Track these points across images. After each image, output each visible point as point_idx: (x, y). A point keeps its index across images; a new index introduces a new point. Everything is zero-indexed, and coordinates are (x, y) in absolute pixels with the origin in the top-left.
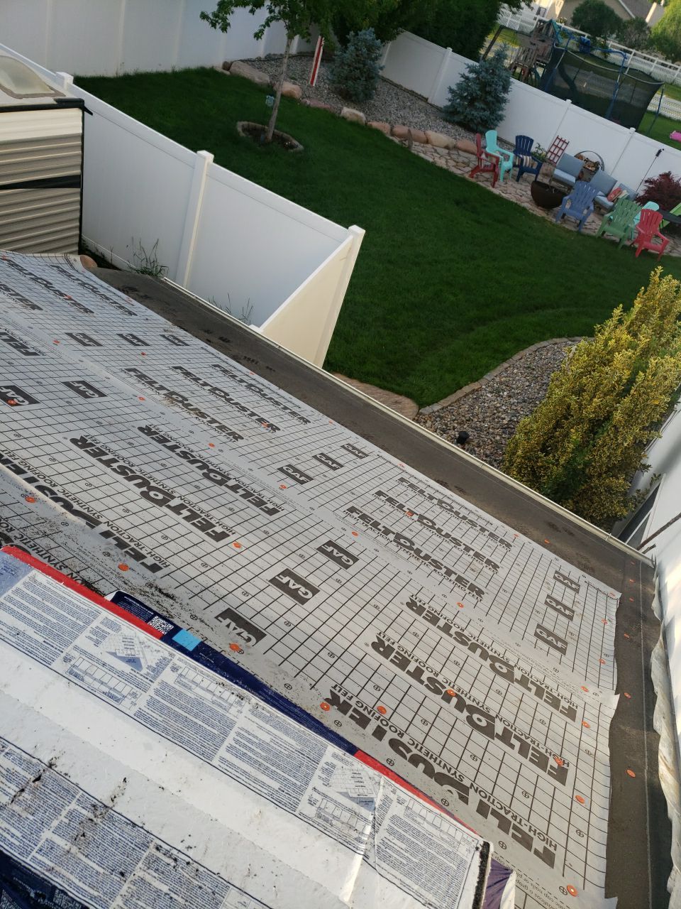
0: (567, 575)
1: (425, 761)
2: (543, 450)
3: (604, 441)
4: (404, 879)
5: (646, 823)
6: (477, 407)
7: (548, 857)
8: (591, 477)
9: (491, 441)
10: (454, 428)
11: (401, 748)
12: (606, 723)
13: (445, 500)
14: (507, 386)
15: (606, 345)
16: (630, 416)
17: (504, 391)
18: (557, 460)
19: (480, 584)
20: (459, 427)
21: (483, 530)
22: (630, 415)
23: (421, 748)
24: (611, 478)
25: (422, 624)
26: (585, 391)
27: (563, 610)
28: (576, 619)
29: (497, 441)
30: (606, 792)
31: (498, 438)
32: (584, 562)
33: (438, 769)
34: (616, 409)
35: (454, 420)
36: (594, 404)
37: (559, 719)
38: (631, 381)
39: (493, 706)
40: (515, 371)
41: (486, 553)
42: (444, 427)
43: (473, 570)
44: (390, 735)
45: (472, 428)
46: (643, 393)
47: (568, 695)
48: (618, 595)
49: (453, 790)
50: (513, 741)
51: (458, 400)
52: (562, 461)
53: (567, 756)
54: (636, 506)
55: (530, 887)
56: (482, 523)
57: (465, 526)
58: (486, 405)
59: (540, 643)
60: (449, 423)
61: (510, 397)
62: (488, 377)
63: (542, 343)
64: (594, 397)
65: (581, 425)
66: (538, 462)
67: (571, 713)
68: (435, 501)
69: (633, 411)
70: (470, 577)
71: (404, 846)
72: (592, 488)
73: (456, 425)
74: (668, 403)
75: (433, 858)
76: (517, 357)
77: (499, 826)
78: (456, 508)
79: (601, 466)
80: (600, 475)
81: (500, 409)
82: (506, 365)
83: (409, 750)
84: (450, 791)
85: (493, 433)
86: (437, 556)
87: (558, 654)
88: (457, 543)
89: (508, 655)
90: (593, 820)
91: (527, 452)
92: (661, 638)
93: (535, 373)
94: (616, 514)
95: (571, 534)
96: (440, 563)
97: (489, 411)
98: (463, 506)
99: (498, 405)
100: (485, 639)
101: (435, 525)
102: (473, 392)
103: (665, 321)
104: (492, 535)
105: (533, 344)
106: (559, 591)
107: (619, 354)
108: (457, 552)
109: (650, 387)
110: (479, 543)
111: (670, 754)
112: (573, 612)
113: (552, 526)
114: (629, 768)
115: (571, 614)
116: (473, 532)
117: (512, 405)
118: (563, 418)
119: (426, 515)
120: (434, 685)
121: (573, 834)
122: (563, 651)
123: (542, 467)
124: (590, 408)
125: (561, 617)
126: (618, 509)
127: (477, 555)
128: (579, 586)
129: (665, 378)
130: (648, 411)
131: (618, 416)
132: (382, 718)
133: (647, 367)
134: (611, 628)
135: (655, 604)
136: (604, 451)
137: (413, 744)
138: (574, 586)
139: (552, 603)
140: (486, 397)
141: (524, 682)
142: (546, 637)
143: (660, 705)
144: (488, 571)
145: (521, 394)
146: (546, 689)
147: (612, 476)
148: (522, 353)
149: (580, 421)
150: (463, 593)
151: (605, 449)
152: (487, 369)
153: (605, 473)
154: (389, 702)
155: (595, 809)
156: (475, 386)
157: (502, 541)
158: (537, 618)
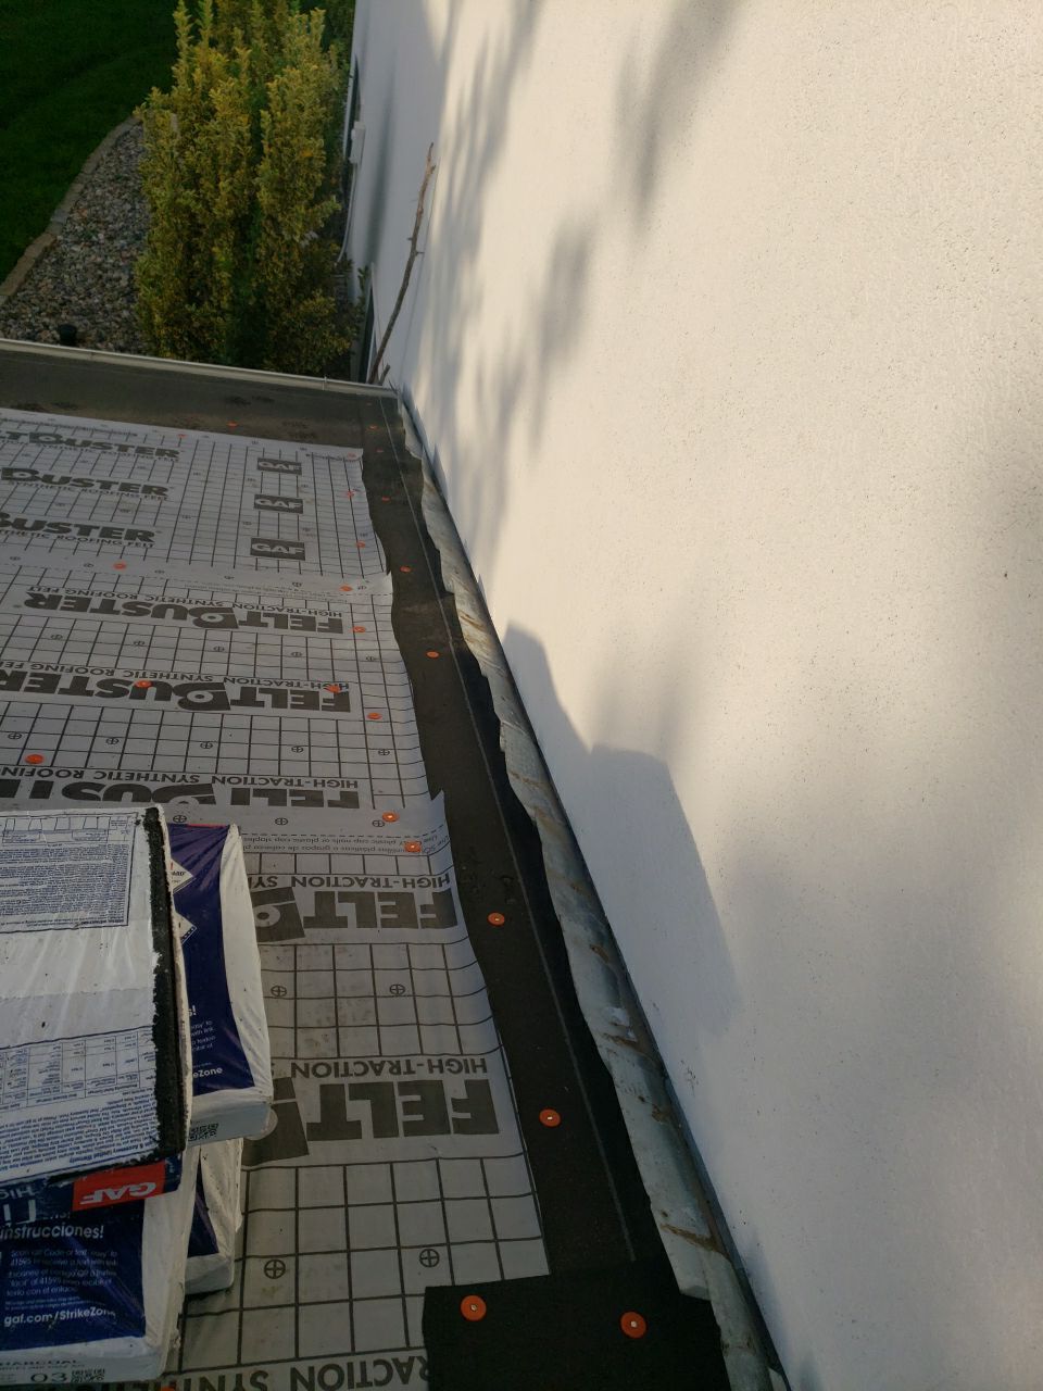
0: (277, 457)
1: (129, 788)
2: (191, 299)
3: (267, 248)
4: (29, 918)
5: (464, 698)
6: (66, 276)
7: (349, 800)
8: (278, 313)
9: (117, 322)
10: (46, 326)
11: (84, 791)
12: (385, 615)
13: (42, 430)
14: (98, 222)
15: (192, 84)
16: (282, 191)
17: (95, 232)
18: (219, 307)
19: (143, 523)
20: (53, 321)
21: (123, 448)
22: (281, 188)
23: (119, 774)
24: (305, 302)
25: (61, 619)
26: (199, 176)
27: (284, 505)
28: (308, 509)
29: (126, 320)
30: (407, 691)
31: (125, 314)
32: (297, 431)
33: (153, 786)
34: (258, 189)
35: (40, 312)
36: (223, 193)
37: (319, 642)
38: (257, 133)
39: (215, 670)
40: (99, 192)
41: (140, 479)
42: (28, 330)
43: (124, 510)
44: (60, 784)
45: (75, 314)
46: (282, 144)
47: (324, 606)
48: (359, 453)
49: (188, 798)
50: (259, 697)
51: (29, 276)
52: (225, 305)
53: (342, 677)
54: (358, 328)
55: (333, 845)
56: (122, 440)
57: (90, 455)
58: (78, 267)
59: (263, 561)
60: (33, 321)
61: (110, 239)
62: (58, 218)
63: (118, 128)
64: (218, 181)
65: (223, 235)
66: (191, 322)
67: (335, 626)
68: (25, 439)
69: (282, 181)
70: (124, 522)
71: (17, 880)
72: (287, 328)
73: (47, 320)
74: (324, 149)
75: (69, 870)
76: (89, 167)
77: (271, 803)
78: (66, 435)
79: (282, 289)
80: (288, 304)
81: (106, 266)
82: (78, 187)
83: (98, 787)
84: (184, 802)
85: (114, 309)
86: (57, 515)
87: (294, 564)
88: (85, 484)
89: (218, 597)
90: (398, 729)
91: (168, 313)
92: (426, 479)
93: (131, 184)
94: (336, 352)
95: (267, 400)
96: (64, 524)
97: (88, 275)
98: (77, 428)
99: (99, 260)
100: (176, 593)
101: (37, 472)
102: (46, 252)
103: (275, 17)
104: (141, 450)
105: (105, 136)
106: (271, 484)
107: (216, 91)
108: (89, 497)
109: (286, 131)
110: (125, 470)
111: (474, 610)
112: (301, 501)
113: (236, 401)
114: (430, 650)
115: (298, 505)
116: (107, 460)
117: (119, 251)
118: (192, 233)
119: (16, 465)
120: (113, 689)
121: (375, 757)
122: (301, 557)
123: (201, 327)
124: (221, 202)
125: (284, 516)
126: (335, 343)
127: (125, 487)
128: (299, 464)
129: (301, 109)
130: (303, 172)
131: (264, 197)
132: (38, 769)
133: (270, 101)
134: (361, 500)
135: (410, 442)
136: (275, 264)
137: (104, 775)
138: (291, 468)
139: (265, 502)
140: (73, 255)
141: (254, 619)
142: (269, 550)
143: (447, 558)
144: (151, 502)
145: (127, 228)
146: (289, 614)
147: (306, 298)
148: (96, 157)
149: (218, 230)
150: (119, 549)
151: (275, 259)
152: (51, 204)
153: (294, 296)
154: (42, 743)
155: (397, 716)
156: (45, 241)
157: (161, 452)
158: (247, 532)
